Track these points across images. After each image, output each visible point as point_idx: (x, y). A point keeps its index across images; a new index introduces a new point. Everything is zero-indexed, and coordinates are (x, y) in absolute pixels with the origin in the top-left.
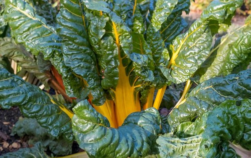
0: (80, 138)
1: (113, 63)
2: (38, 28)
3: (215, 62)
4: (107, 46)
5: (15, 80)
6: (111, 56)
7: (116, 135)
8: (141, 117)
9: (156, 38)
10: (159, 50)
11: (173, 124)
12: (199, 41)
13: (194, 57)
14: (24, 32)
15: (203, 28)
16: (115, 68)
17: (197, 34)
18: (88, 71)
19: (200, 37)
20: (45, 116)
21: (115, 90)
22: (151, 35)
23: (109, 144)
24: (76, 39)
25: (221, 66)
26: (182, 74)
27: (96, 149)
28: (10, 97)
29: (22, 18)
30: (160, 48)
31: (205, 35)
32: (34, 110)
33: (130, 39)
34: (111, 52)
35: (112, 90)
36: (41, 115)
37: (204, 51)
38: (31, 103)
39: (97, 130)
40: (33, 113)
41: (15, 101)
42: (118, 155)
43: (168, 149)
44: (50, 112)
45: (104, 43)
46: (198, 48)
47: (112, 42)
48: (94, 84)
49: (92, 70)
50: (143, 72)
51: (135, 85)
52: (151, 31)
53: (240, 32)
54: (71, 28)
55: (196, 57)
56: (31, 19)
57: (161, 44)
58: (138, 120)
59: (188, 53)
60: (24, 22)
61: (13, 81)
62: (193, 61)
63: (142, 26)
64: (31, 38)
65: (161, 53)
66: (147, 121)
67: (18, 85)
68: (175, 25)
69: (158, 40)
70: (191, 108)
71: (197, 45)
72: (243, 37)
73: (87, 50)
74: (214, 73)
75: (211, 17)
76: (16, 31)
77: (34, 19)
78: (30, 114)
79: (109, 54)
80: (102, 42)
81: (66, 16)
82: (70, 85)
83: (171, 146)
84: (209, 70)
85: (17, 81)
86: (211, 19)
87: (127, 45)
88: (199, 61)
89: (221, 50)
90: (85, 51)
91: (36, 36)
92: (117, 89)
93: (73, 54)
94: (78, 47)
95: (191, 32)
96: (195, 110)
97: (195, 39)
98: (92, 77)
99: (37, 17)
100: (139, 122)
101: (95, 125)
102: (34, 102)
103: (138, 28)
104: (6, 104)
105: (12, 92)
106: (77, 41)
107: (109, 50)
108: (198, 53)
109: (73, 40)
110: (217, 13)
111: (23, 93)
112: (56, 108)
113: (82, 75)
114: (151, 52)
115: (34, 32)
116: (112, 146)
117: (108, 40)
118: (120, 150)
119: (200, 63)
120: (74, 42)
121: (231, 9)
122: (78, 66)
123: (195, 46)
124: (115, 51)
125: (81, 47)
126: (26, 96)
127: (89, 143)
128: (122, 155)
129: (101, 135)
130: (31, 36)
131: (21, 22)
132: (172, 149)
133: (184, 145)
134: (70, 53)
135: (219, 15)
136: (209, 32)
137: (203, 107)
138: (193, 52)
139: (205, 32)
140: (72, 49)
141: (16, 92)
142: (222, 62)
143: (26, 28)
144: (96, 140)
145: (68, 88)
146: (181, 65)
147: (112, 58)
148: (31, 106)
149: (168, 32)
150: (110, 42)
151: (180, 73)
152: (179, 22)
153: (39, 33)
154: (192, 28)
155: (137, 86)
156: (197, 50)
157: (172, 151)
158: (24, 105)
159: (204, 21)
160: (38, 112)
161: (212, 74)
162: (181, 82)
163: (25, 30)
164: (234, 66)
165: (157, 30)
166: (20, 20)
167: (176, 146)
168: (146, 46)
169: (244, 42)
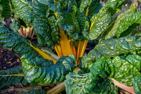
0: (25, 73)
1: (55, 30)
2: (26, 8)
3: (113, 29)
4: (51, 21)
5: (12, 34)
6: (54, 26)
7: (44, 72)
8: (65, 60)
9: (82, 15)
10: (83, 22)
11: (84, 63)
12: (103, 18)
13: (100, 27)
14: (19, 9)
15: (105, 11)
16: (56, 32)
17: (102, 15)
18: (45, 32)
19: (104, 16)
20: (24, 53)
21: (60, 42)
22: (79, 14)
23: (40, 77)
24: (40, 15)
25: (116, 31)
26: (94, 35)
27: (32, 80)
28: (8, 43)
29: (19, 2)
30: (84, 20)
31: (106, 15)
32: (19, 50)
33: (62, 18)
34: (53, 24)
35: (59, 42)
36: (22, 53)
37: (105, 24)
38: (18, 46)
39: (33, 70)
40: (19, 51)
41: (9, 46)
42: (45, 82)
43: (70, 81)
44: (27, 51)
45: (49, 20)
46: (103, 22)
47: (54, 19)
48: (47, 39)
49: (48, 31)
50: (72, 34)
51: (70, 40)
52: (79, 12)
53: (127, 14)
54: (38, 9)
55: (101, 27)
56: (23, 3)
57: (84, 19)
58: (63, 61)
59: (97, 25)
60: (20, 4)
61: (10, 35)
62: (99, 29)
63: (77, 8)
64: (22, 13)
65: (85, 23)
66: (67, 62)
67: (13, 37)
68: (95, 7)
69: (83, 17)
70: (92, 56)
71: (102, 20)
72: (126, 17)
73: (46, 21)
74: (112, 35)
75: (109, 6)
76: (16, 8)
77: (25, 3)
78: (17, 52)
79: (53, 25)
80: (49, 18)
81: (36, 3)
82: (39, 37)
83: (72, 80)
84: (109, 33)
85: (13, 35)
86: (109, 7)
87: (60, 21)
88: (102, 29)
89: (116, 23)
90: (45, 21)
91: (25, 12)
92: (61, 41)
93: (38, 23)
94: (41, 19)
95: (100, 13)
96: (94, 57)
97: (101, 17)
98: (47, 35)
99: (26, 2)
100: (63, 62)
101: (32, 67)
102: (20, 46)
103: (75, 9)
104: (6, 47)
105: (9, 41)
106: (41, 16)
107: (53, 23)
108: (102, 24)
109: (39, 16)
110: (112, 4)
111: (14, 42)
112: (31, 49)
113: (41, 34)
114: (78, 23)
115: (24, 10)
116: (41, 78)
117: (52, 18)
118: (46, 80)
119: (103, 30)
120: (39, 17)
121: (120, 2)
122: (40, 29)
123: (101, 21)
124: (56, 24)
125: (43, 19)
126: (15, 43)
127: (29, 76)
128: (47, 82)
129: (35, 72)
130: (23, 12)
131: (18, 4)
132: (73, 81)
133: (80, 79)
134: (38, 22)
135: (113, 5)
136: (109, 13)
137: (98, 56)
138: (100, 24)
139: (107, 13)
140: (38, 20)
141: (10, 41)
142: (116, 29)
143: (21, 8)
144: (32, 75)
145: (38, 39)
146: (94, 30)
147: (54, 27)
148: (18, 48)
149: (92, 11)
150: (53, 19)
151: (93, 35)
152: (98, 6)
153: (26, 10)
154: (100, 11)
155: (71, 40)
156: (102, 23)
157: (72, 83)
158: (15, 47)
159: (106, 8)
160: (21, 51)
161: (111, 35)
162: (93, 39)
163: (20, 8)
164: (122, 32)
165: (81, 12)
166: (18, 3)
167: (76, 79)
168: (75, 20)
169: (126, 20)
